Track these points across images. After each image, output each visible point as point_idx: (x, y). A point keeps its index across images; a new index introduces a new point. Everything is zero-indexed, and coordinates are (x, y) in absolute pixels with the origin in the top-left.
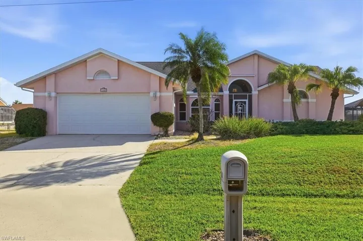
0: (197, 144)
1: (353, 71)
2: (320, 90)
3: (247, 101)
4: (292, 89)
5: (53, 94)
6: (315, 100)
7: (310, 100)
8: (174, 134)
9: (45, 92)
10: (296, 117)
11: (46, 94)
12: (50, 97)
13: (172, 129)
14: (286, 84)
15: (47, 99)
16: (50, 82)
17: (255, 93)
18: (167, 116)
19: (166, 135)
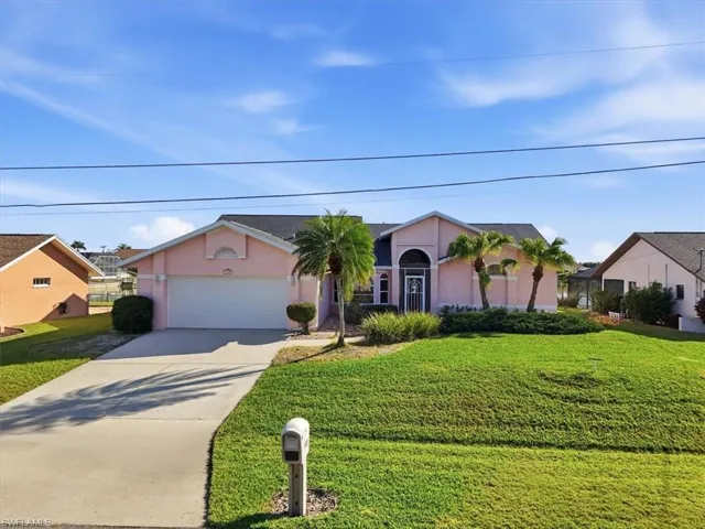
0: (334, 353)
1: (560, 243)
2: (517, 267)
3: (423, 277)
4: (478, 266)
5: (162, 278)
6: (515, 278)
7: (509, 278)
8: (319, 330)
9: (152, 273)
10: (486, 304)
11: (154, 277)
12: (158, 281)
13: (315, 323)
14: (472, 258)
15: (155, 283)
16: (158, 262)
17: (434, 267)
18: (305, 309)
19: (305, 332)
